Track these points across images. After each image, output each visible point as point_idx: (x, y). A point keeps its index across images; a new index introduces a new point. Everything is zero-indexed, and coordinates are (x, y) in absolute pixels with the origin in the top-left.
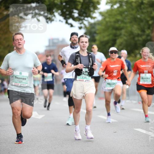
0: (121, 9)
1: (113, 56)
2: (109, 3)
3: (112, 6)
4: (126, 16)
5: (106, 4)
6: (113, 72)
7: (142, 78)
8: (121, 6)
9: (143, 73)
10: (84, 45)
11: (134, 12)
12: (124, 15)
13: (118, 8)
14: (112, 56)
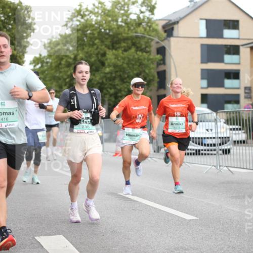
0: (42, 69)
1: (138, 90)
2: (33, 63)
3: (35, 66)
4: (47, 74)
5: (30, 64)
6: (136, 117)
7: (172, 124)
8: (42, 66)
9: (174, 116)
10: (83, 76)
11: (53, 71)
12: (44, 74)
13: (40, 68)
14: (136, 91)
